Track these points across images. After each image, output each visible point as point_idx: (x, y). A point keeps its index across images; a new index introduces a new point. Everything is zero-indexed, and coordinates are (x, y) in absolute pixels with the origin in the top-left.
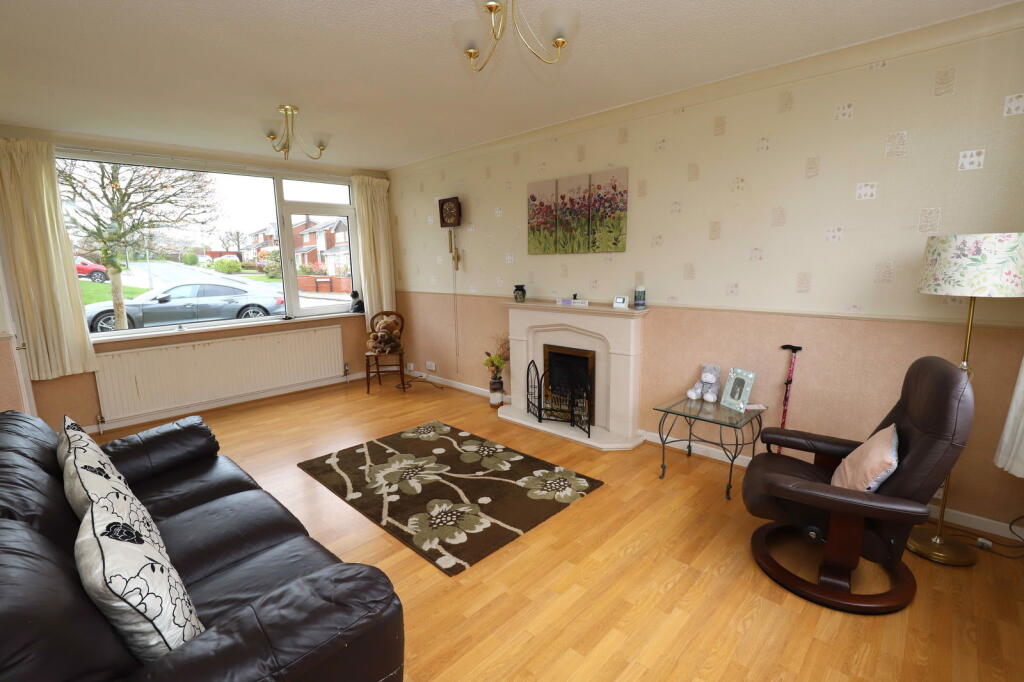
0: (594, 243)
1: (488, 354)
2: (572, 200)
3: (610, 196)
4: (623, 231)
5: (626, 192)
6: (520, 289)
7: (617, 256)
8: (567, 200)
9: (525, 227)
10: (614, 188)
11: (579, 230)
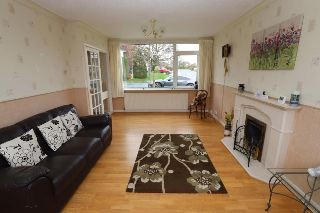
0: (277, 63)
1: (226, 113)
2: (270, 40)
3: (289, 35)
4: (294, 56)
5: (299, 30)
6: (242, 86)
7: (288, 72)
8: (267, 40)
9: (249, 56)
10: (292, 29)
11: (271, 57)
